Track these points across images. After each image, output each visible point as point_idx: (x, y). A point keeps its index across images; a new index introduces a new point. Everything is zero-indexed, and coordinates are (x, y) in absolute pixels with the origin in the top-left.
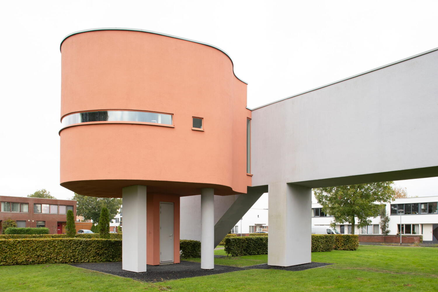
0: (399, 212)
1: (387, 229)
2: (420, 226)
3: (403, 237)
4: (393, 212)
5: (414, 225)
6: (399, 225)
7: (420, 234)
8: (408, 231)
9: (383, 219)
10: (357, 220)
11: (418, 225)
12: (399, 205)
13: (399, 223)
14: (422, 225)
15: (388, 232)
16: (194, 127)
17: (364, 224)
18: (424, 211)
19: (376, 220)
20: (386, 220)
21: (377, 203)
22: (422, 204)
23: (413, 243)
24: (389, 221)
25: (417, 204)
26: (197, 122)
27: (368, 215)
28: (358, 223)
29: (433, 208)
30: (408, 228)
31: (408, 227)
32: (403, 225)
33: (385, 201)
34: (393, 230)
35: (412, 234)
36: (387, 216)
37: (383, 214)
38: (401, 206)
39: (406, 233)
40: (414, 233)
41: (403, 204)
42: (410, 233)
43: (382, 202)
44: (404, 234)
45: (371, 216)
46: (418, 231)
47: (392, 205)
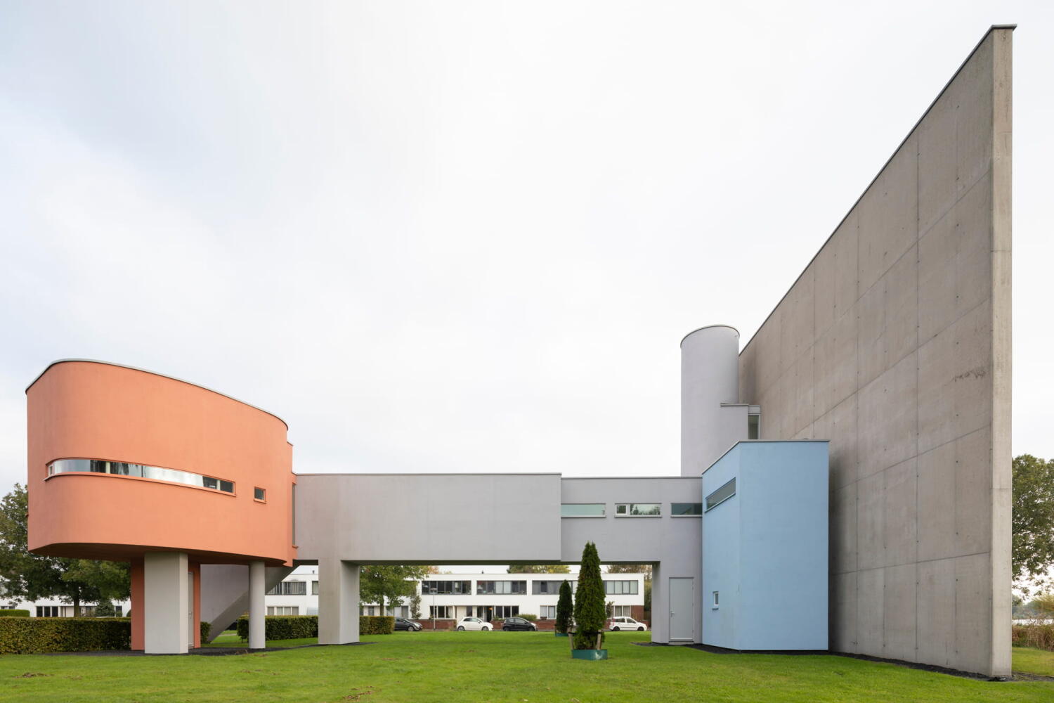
0: (432, 591)
1: (418, 612)
2: (454, 608)
3: (436, 621)
4: (425, 591)
5: (447, 608)
6: (432, 608)
7: (454, 618)
8: (441, 614)
9: (413, 599)
10: (386, 599)
11: (451, 607)
12: (431, 582)
13: (432, 605)
14: (456, 607)
15: (419, 615)
16: (255, 497)
17: (395, 604)
18: (458, 590)
19: (406, 600)
20: (417, 601)
21: (409, 579)
22: (456, 581)
23: (446, 628)
24: (420, 601)
25: (451, 582)
26: (259, 493)
27: (400, 594)
28: (388, 603)
29: (466, 587)
30: (442, 611)
31: (441, 609)
32: (436, 607)
33: (418, 578)
34: (425, 614)
35: (445, 619)
36: (417, 595)
37: (413, 593)
38: (433, 583)
39: (439, 617)
40: (447, 617)
41: (435, 582)
42: (443, 617)
43: (415, 579)
44: (438, 619)
45: (404, 595)
46: (452, 613)
47: (424, 582)
